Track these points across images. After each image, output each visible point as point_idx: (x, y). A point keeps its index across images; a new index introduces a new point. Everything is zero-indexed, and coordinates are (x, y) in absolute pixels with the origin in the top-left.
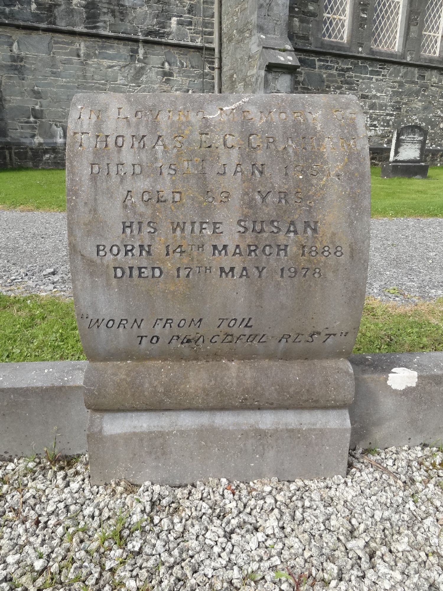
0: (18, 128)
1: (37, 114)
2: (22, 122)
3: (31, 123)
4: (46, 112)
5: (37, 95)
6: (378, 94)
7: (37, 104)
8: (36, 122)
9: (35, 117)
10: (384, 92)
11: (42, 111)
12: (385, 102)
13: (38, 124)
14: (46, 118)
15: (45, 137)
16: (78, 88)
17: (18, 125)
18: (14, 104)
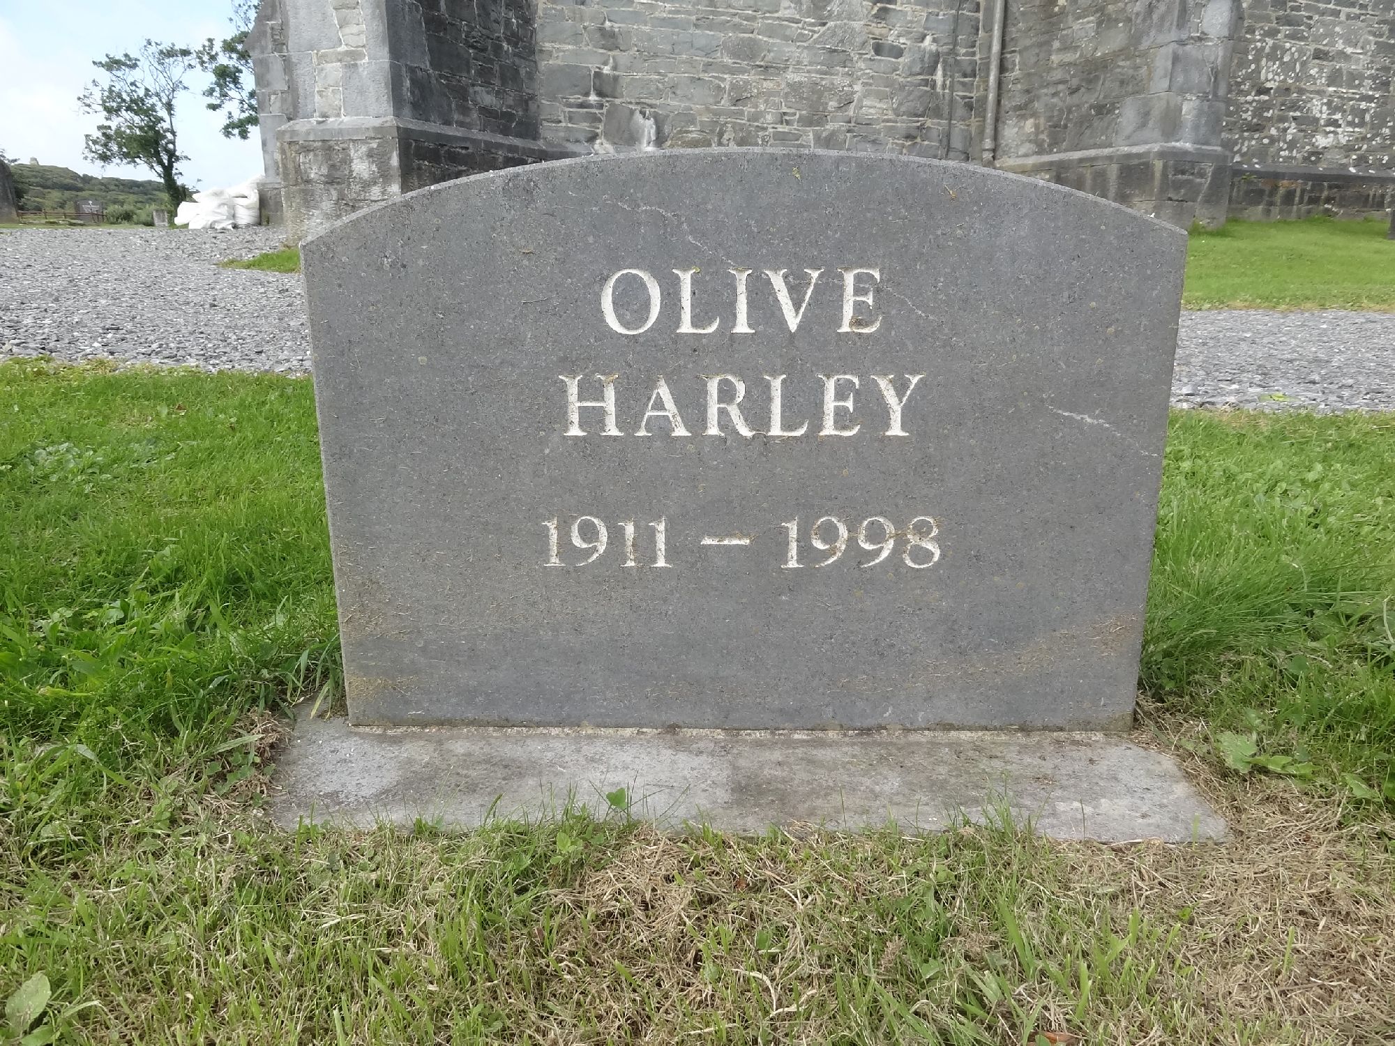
0: (562, 118)
1: (605, 87)
2: (570, 105)
3: (589, 106)
4: (624, 82)
5: (609, 40)
6: (1349, 50)
7: (605, 64)
8: (601, 106)
9: (600, 94)
10: (1360, 44)
11: (616, 79)
12: (1360, 67)
13: (604, 110)
14: (622, 97)
15: (616, 140)
16: (696, 26)
17: (562, 111)
18: (559, 62)
